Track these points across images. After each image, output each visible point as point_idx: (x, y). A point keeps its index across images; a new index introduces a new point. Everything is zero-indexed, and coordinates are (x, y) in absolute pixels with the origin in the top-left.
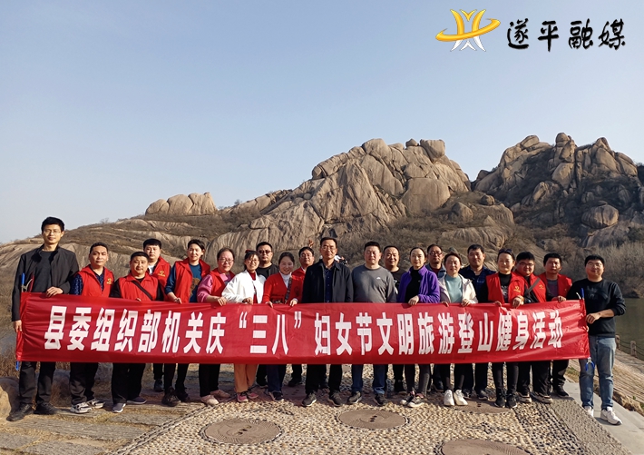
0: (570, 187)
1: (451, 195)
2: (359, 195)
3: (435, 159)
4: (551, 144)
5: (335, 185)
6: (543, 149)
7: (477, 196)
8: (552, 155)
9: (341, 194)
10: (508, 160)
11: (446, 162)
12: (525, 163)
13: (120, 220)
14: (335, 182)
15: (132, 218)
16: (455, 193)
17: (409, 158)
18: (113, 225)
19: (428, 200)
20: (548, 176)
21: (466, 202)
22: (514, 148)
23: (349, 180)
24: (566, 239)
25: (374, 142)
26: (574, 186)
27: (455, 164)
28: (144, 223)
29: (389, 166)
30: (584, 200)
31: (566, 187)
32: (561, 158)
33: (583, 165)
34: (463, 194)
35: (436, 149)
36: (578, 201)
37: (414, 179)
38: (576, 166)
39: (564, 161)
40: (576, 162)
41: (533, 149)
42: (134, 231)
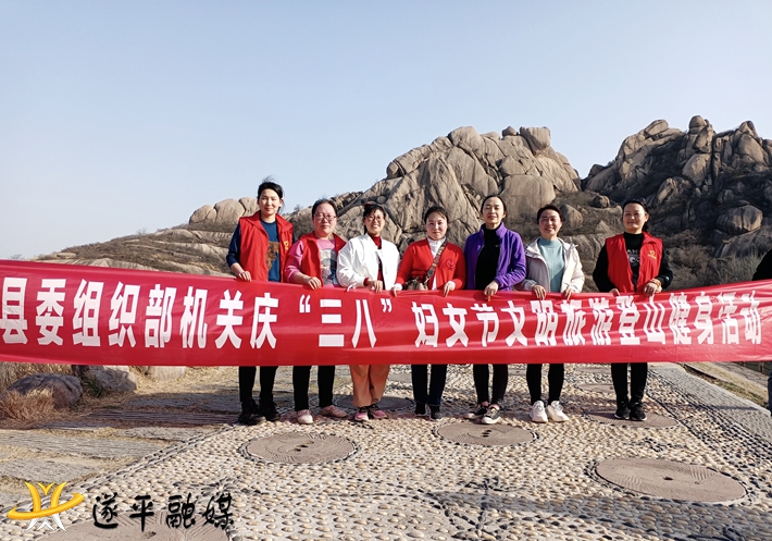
0: (704, 184)
1: (557, 196)
2: (444, 197)
3: (538, 151)
4: (683, 131)
5: (415, 185)
6: (673, 137)
7: (588, 196)
8: (683, 145)
9: (422, 196)
10: (627, 152)
11: (551, 155)
12: (649, 155)
13: (160, 231)
14: (415, 181)
15: (174, 228)
16: (562, 193)
17: (506, 151)
18: (151, 237)
19: (528, 203)
20: (677, 172)
21: (575, 204)
22: (637, 137)
23: (432, 178)
24: (696, 248)
25: (463, 131)
26: (710, 182)
27: (562, 157)
28: (188, 234)
29: (481, 160)
30: (720, 200)
31: (700, 184)
32: (695, 148)
33: (722, 157)
34: (571, 194)
35: (539, 138)
36: (713, 201)
37: (512, 176)
38: (713, 157)
39: (699, 151)
40: (713, 152)
41: (660, 137)
42: (177, 244)
